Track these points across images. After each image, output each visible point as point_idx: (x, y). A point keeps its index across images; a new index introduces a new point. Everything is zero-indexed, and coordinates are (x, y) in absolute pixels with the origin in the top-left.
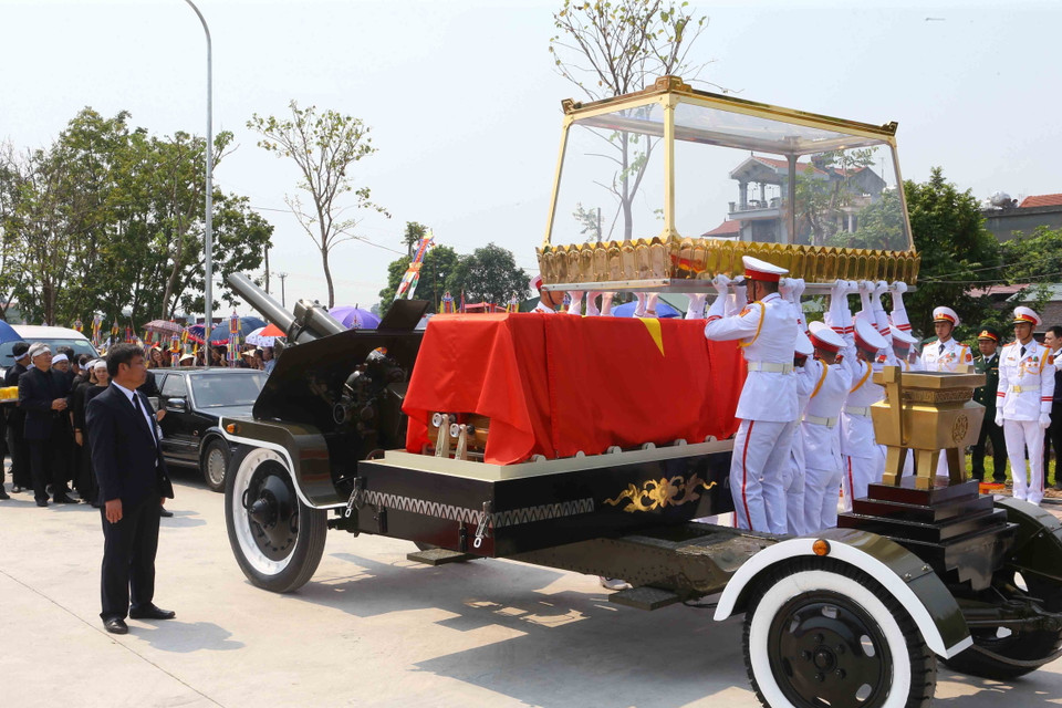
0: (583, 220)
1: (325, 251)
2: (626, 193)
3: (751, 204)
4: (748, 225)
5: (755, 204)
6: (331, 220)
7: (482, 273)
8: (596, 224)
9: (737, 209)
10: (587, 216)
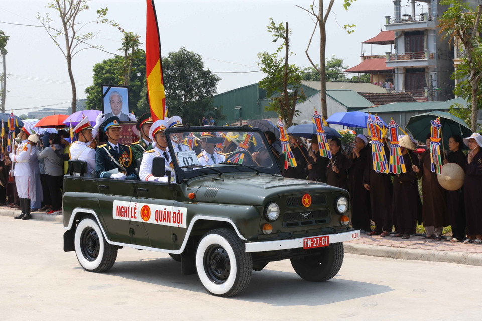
0: (274, 32)
1: (69, 58)
2: (322, 14)
3: (404, 18)
4: (401, 35)
5: (407, 18)
6: (74, 33)
7: (175, 73)
8: (285, 35)
9: (392, 22)
10: (277, 29)
